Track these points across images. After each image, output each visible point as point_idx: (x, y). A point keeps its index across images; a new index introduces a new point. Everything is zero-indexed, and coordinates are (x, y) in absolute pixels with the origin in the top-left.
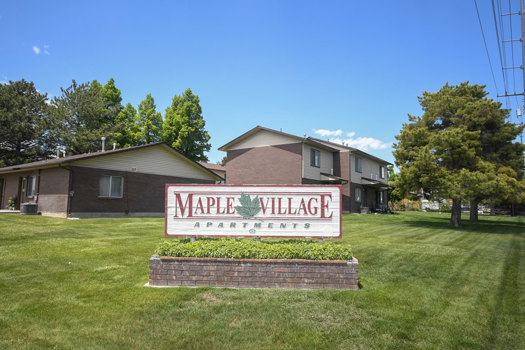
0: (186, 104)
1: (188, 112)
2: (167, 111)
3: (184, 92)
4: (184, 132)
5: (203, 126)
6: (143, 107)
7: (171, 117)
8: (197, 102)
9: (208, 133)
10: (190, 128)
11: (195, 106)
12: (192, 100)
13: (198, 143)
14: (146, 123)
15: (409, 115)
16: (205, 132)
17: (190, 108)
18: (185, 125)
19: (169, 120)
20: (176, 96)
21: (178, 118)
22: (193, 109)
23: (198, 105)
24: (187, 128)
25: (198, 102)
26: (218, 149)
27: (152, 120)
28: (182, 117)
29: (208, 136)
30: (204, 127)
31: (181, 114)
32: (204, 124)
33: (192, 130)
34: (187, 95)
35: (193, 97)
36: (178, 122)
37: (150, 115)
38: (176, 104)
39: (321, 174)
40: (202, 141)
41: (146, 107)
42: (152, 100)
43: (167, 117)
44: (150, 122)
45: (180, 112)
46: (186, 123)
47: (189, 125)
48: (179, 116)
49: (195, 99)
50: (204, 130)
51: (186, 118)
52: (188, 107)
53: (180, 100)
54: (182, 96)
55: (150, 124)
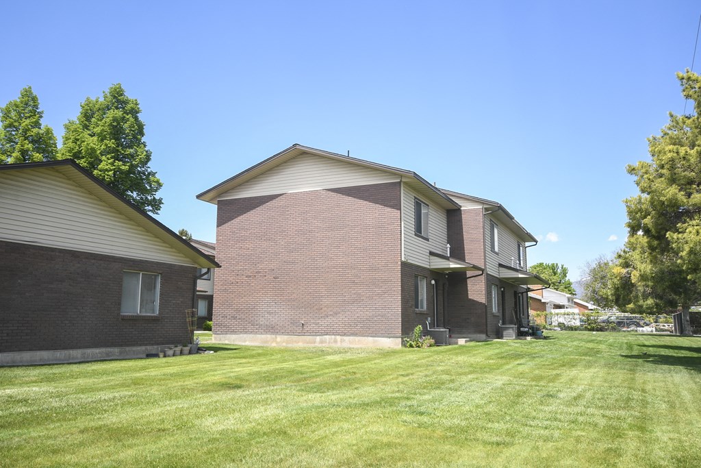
0: (111, 114)
1: (116, 131)
2: (67, 127)
3: (107, 91)
4: (107, 170)
5: (146, 163)
6: (13, 114)
7: (78, 140)
8: (134, 112)
9: (156, 176)
10: (117, 163)
11: (132, 120)
12: (123, 108)
13: (135, 194)
14: (18, 147)
15: (672, 116)
16: (149, 174)
17: (119, 124)
18: (109, 156)
19: (70, 144)
20: (88, 99)
21: (92, 142)
22: (126, 126)
23: (136, 118)
24: (112, 164)
25: (137, 112)
26: (198, 197)
27: (33, 142)
28: (102, 140)
29: (158, 182)
30: (149, 164)
31: (99, 135)
32: (148, 158)
33: (123, 167)
34: (115, 97)
35: (126, 102)
36: (93, 150)
37: (29, 130)
38: (87, 116)
39: (432, 254)
40: (143, 191)
41: (19, 113)
42: (34, 99)
43: (67, 139)
44: (30, 146)
45: (98, 130)
46: (109, 153)
47: (116, 158)
48: (95, 138)
49: (128, 107)
50: (149, 170)
51: (111, 143)
52: (115, 119)
53: (97, 106)
54: (101, 100)
55: (27, 151)
